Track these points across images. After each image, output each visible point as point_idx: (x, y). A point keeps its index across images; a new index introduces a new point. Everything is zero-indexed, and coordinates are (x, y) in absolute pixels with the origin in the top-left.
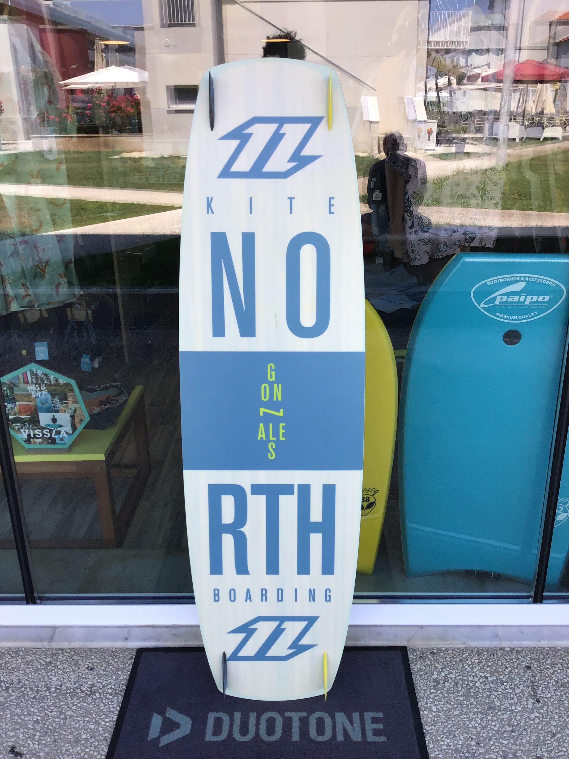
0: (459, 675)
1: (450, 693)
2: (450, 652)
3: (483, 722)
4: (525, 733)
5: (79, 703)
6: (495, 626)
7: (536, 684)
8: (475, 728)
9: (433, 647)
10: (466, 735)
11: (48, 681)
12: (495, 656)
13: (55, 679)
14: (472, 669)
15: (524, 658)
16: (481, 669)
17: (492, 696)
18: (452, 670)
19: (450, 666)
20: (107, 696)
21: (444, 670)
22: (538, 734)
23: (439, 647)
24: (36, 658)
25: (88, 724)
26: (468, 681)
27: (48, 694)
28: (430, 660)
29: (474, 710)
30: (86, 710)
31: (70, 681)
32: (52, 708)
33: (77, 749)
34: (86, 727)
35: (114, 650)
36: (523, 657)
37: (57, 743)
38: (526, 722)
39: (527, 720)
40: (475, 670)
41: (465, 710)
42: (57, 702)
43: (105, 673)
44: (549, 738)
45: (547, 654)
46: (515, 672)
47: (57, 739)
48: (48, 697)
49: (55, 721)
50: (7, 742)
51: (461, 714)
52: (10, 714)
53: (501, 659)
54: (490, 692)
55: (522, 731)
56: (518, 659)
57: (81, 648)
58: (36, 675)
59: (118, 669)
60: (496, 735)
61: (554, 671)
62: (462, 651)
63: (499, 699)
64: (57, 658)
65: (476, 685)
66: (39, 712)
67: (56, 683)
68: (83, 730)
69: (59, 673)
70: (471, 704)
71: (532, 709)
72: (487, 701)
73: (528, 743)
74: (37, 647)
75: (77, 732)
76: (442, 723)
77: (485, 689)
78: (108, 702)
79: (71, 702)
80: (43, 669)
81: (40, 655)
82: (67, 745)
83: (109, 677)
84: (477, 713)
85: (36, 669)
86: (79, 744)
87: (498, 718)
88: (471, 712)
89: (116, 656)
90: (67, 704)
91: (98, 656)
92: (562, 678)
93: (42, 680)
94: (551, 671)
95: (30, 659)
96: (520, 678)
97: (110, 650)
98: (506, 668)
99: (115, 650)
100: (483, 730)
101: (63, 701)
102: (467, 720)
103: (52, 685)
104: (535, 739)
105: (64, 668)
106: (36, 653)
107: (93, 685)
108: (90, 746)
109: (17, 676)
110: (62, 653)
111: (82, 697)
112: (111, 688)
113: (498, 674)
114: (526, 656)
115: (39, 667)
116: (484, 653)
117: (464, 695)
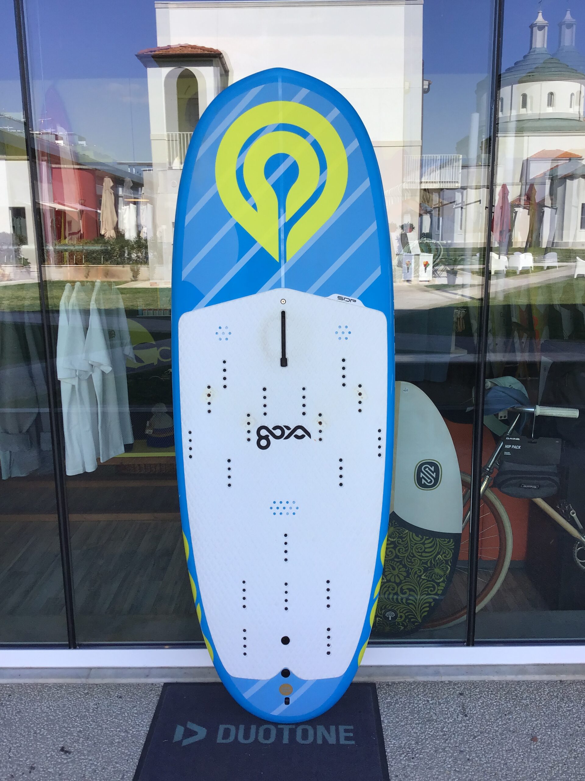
0: (407, 699)
2: (402, 684)
3: (422, 729)
4: (453, 736)
5: (112, 719)
6: (437, 666)
7: (466, 705)
8: (417, 733)
9: (388, 681)
10: (408, 738)
11: (87, 705)
12: (437, 687)
13: (92, 704)
14: (417, 696)
16: (425, 695)
17: (431, 713)
19: (401, 694)
22: (463, 737)
23: (394, 680)
24: (76, 690)
25: (120, 733)
26: (414, 703)
28: (386, 690)
29: (416, 722)
30: (118, 724)
31: (104, 705)
32: (91, 723)
33: (112, 749)
34: (118, 735)
36: (458, 687)
37: (96, 745)
38: (455, 729)
40: (420, 696)
41: (410, 722)
42: (95, 719)
43: (131, 700)
44: (471, 739)
45: (477, 685)
46: (451, 697)
47: (96, 742)
48: (88, 716)
49: (94, 731)
50: (58, 745)
51: (406, 724)
52: (59, 727)
53: (441, 689)
54: (430, 710)
55: (451, 735)
56: (454, 688)
57: (112, 684)
58: (77, 701)
59: (141, 697)
60: (431, 737)
61: (481, 696)
62: (411, 683)
63: (436, 715)
64: (93, 690)
65: (420, 706)
66: (81, 725)
67: (93, 706)
68: (116, 737)
69: (95, 700)
70: (414, 718)
71: (460, 721)
72: (427, 716)
73: (455, 742)
74: (76, 683)
75: (111, 738)
76: (391, 730)
77: (426, 708)
78: (134, 719)
79: (106, 719)
80: (82, 697)
81: (79, 688)
82: (104, 746)
83: (134, 703)
84: (419, 723)
86: (113, 746)
87: (434, 727)
88: (413, 723)
89: (139, 689)
90: (103, 720)
91: (125, 689)
92: (486, 701)
93: (82, 705)
94: (479, 696)
95: (71, 691)
96: (454, 701)
97: (134, 685)
98: (445, 695)
99: (139, 684)
100: (422, 734)
101: (99, 718)
102: (410, 728)
103: (90, 708)
104: (460, 739)
105: (99, 697)
106: (76, 687)
107: (122, 708)
109: (62, 702)
110: (97, 687)
111: (114, 715)
112: (136, 710)
113: (438, 699)
114: (461, 686)
115: (79, 696)
116: (428, 685)
117: (410, 712)
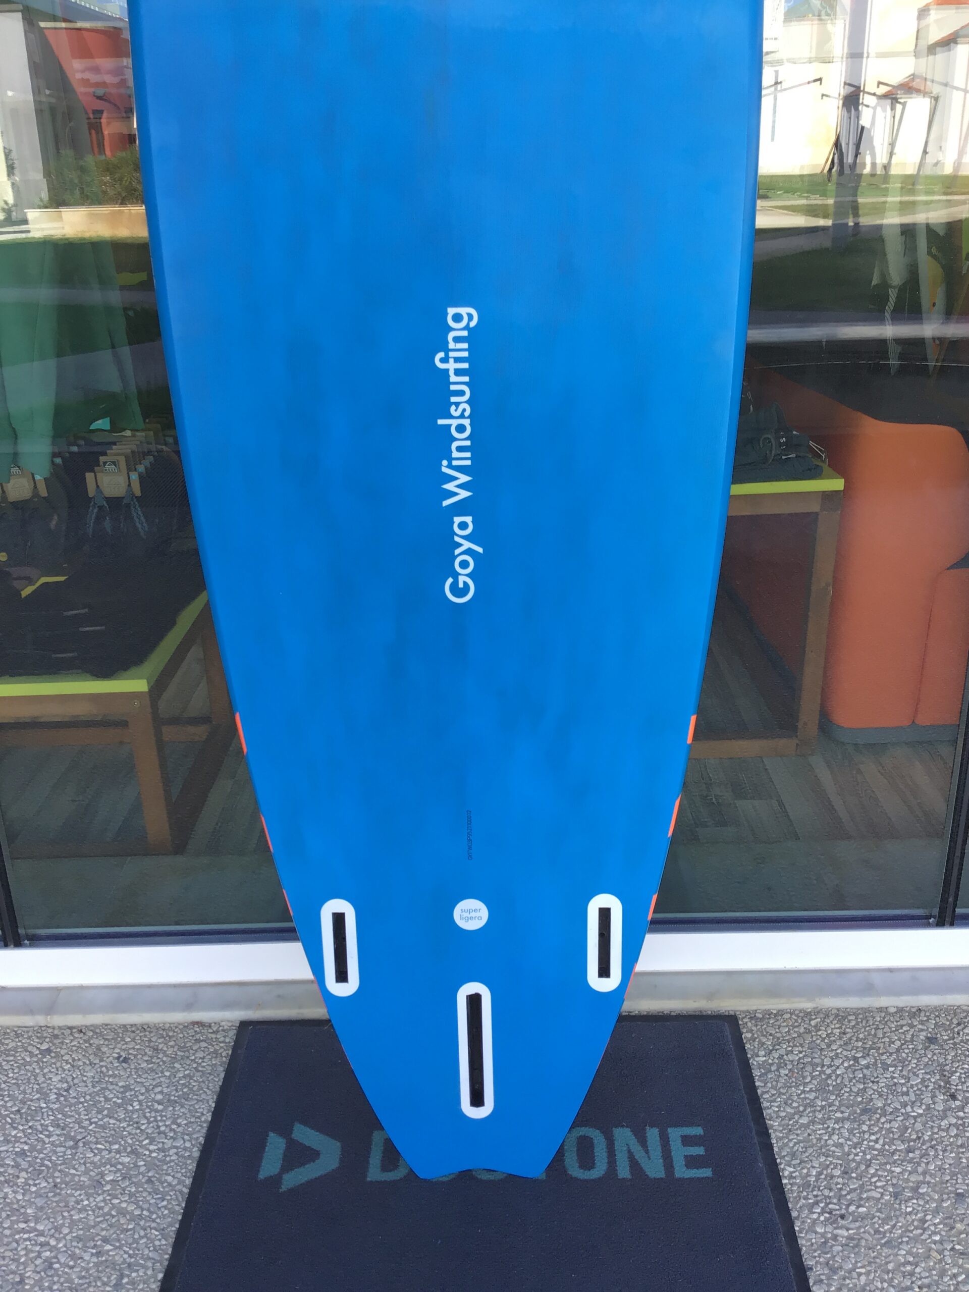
0: (805, 1056)
1: (790, 1087)
2: (787, 1016)
3: (854, 1135)
4: (932, 1152)
5: (101, 1120)
6: (868, 971)
7: (947, 1068)
8: (841, 1145)
9: (754, 1008)
10: (822, 1159)
11: (44, 1082)
12: (871, 1022)
13: (56, 1079)
14: (829, 1046)
15: (922, 1024)
16: (846, 1044)
17: (867, 1090)
18: (792, 1047)
19: (789, 1041)
20: (153, 1105)
21: (778, 1047)
22: (957, 1154)
23: (767, 1007)
24: (22, 1043)
25: (118, 1156)
26: (823, 1066)
27: (45, 1105)
28: (751, 1031)
29: (836, 1115)
30: (115, 1131)
31: (85, 1082)
32: (51, 1129)
33: (98, 1200)
34: (114, 1161)
35: (169, 1025)
36: (921, 1022)
37: (58, 1191)
38: (933, 1133)
39: (936, 1130)
40: (834, 1047)
41: (820, 1116)
42: (61, 1119)
43: (150, 1066)
46: (909, 1049)
47: (59, 1183)
48: (43, 1110)
49: (55, 1152)
51: (813, 1122)
53: (881, 1026)
54: (864, 1083)
55: (926, 1150)
56: (912, 1026)
57: (106, 1025)
58: (22, 1072)
59: (174, 1059)
60: (879, 1157)
62: (808, 1014)
63: (881, 1096)
64: (62, 1043)
65: (838, 1072)
66: (25, 1136)
67: (59, 1086)
68: (108, 1167)
69: (65, 1068)
70: (831, 1105)
71: (942, 1110)
72: (860, 1099)
73: (940, 1170)
74: (23, 1025)
75: (96, 1170)
77: (855, 1077)
79: (87, 1117)
80: (35, 1062)
81: (29, 1038)
82: (78, 1192)
83: (157, 1073)
84: (843, 1120)
85: (23, 1061)
86: (100, 1192)
87: (882, 1128)
88: (831, 1119)
89: (170, 1039)
90: (79, 1122)
91: (138, 1038)
93: (33, 1081)
95: (10, 1046)
96: (917, 1059)
97: (160, 1027)
98: (893, 1043)
99: (170, 1027)
100: (855, 1148)
101: (70, 1116)
102: (824, 1132)
103: (51, 1090)
104: (952, 1162)
106: (22, 1036)
107: (127, 1088)
108: (122, 1194)
110: (71, 1032)
111: (107, 1108)
112: (161, 1092)
113: (879, 1054)
114: (927, 1021)
115: (28, 1060)
116: (850, 1018)
117: (817, 1090)
